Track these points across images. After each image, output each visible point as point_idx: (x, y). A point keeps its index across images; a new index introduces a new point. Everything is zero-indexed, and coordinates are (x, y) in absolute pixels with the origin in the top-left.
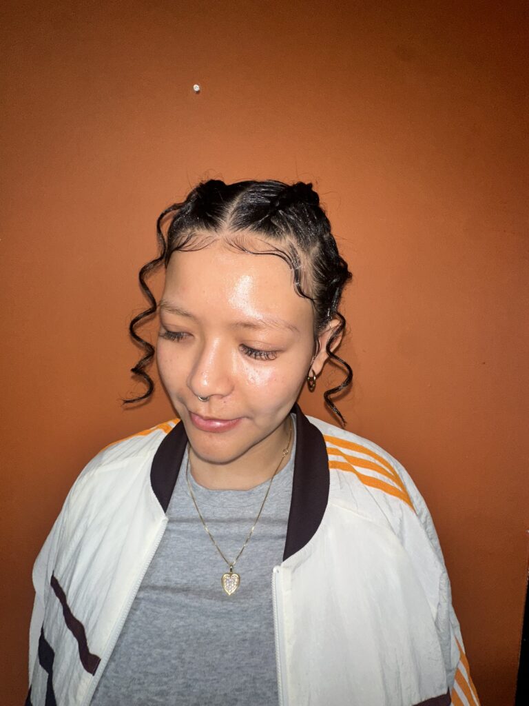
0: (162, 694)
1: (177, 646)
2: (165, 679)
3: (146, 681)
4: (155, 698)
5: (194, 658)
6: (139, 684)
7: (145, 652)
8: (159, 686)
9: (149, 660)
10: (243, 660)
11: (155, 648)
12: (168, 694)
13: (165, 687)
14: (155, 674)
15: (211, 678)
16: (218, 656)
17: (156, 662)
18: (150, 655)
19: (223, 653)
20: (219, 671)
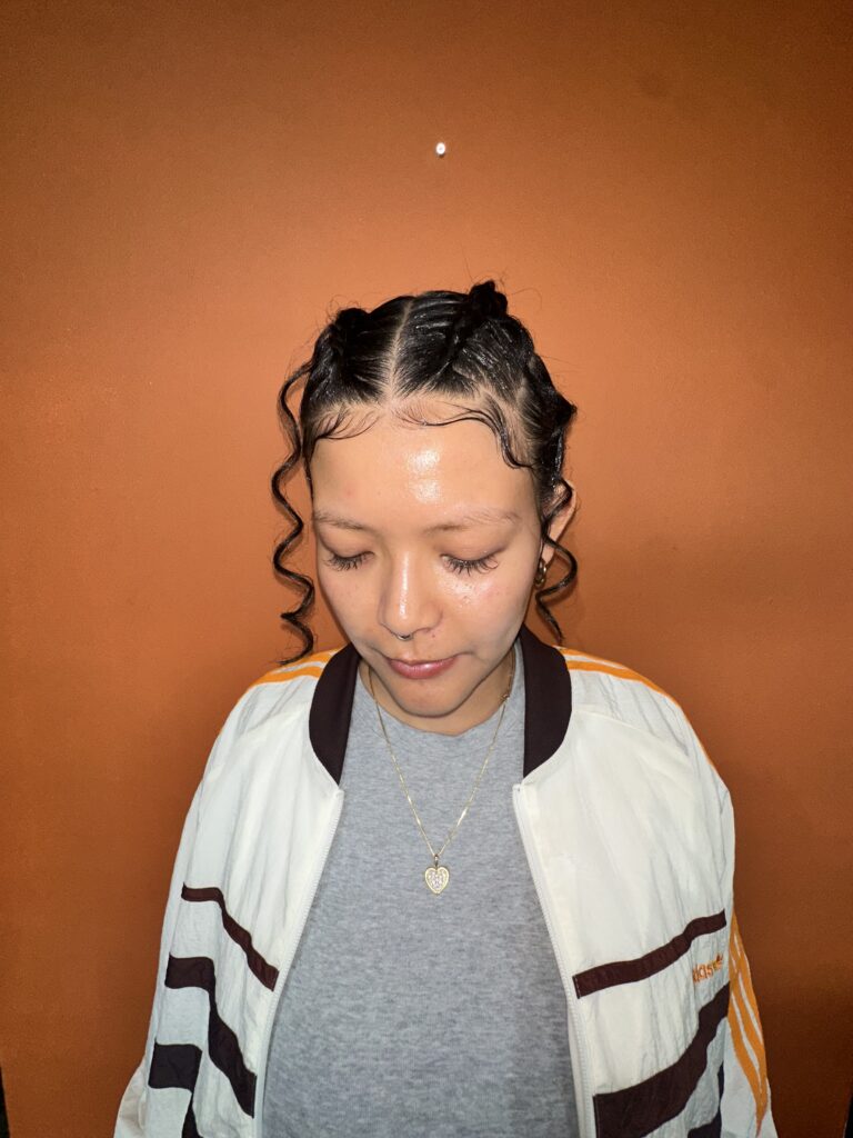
0: (357, 1009)
1: (371, 953)
2: (360, 992)
3: (336, 994)
4: (350, 1014)
5: (394, 968)
6: (329, 997)
7: (332, 959)
8: (353, 999)
9: (337, 969)
10: (460, 975)
11: (343, 954)
12: (365, 1009)
13: (361, 1002)
14: (346, 986)
15: (419, 993)
16: (426, 968)
17: (346, 972)
18: (338, 963)
19: (433, 964)
20: (429, 985)
